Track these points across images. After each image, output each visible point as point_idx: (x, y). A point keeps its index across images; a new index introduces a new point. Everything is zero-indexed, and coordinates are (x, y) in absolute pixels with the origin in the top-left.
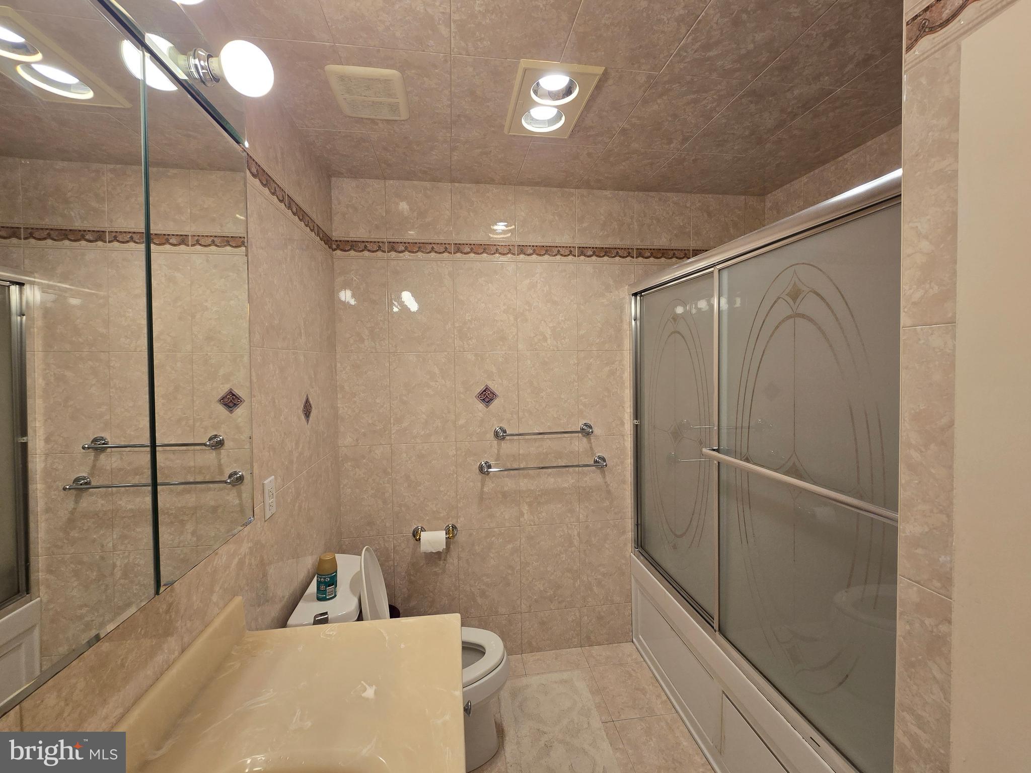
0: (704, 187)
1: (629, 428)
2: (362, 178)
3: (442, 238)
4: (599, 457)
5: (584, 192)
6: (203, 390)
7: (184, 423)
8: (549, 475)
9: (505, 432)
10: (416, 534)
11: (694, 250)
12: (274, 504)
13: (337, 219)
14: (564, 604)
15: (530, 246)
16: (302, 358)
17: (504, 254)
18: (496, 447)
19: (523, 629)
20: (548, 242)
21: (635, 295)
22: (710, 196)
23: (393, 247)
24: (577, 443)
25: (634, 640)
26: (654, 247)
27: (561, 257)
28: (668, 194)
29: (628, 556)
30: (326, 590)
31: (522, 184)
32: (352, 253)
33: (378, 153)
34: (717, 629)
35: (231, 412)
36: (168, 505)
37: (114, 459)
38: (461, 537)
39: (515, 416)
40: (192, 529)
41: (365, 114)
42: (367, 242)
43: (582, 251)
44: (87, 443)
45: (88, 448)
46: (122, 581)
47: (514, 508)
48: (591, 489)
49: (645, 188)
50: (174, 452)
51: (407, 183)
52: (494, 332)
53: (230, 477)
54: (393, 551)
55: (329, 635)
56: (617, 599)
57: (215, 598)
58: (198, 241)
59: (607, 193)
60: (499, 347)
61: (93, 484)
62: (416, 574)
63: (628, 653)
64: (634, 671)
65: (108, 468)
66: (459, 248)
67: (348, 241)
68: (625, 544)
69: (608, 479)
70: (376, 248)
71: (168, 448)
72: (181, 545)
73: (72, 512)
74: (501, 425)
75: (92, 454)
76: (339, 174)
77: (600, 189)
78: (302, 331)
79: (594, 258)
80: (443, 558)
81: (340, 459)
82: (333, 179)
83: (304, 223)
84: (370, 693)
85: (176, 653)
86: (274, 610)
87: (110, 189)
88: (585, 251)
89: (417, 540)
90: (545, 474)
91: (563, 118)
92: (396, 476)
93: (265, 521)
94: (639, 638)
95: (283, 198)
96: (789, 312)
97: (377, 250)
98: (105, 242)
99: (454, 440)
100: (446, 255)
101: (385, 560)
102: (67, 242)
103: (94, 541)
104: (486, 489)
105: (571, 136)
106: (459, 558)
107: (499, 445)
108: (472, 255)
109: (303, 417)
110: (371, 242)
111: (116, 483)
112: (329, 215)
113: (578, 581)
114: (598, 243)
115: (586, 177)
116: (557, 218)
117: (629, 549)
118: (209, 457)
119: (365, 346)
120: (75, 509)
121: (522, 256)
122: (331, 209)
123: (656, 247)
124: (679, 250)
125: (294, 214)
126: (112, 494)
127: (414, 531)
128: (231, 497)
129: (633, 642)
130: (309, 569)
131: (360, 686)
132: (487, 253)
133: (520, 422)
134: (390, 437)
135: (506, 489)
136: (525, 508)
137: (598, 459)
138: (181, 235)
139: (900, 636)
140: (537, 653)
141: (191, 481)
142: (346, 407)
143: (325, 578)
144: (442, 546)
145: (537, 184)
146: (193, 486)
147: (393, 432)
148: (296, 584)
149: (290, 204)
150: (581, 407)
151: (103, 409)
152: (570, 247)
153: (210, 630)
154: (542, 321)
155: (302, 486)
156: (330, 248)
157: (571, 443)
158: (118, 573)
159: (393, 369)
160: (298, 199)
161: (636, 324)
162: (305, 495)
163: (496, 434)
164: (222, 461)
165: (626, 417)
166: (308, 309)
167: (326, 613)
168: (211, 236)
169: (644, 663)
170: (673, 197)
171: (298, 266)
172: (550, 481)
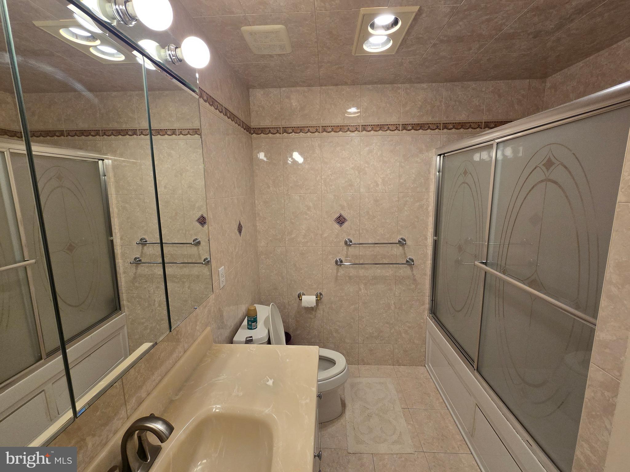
0: (496, 76)
1: (431, 242)
2: (267, 88)
3: (314, 123)
4: (410, 259)
5: (407, 85)
6: (189, 215)
7: (181, 232)
8: (377, 268)
9: (351, 242)
10: (299, 296)
11: (486, 122)
12: (224, 281)
13: (253, 114)
14: (383, 342)
15: (370, 125)
16: (236, 201)
17: (353, 132)
18: (346, 250)
19: (359, 352)
20: (382, 122)
21: (440, 155)
22: (502, 81)
23: (285, 130)
24: (395, 250)
25: (426, 365)
26: (456, 122)
27: (390, 131)
28: (469, 83)
29: (425, 318)
30: (251, 325)
31: (365, 84)
32: (262, 135)
33: (275, 73)
34: (476, 369)
35: (203, 226)
36: (176, 273)
37: (150, 249)
38: (325, 299)
39: (357, 232)
40: (188, 285)
41: (266, 52)
42: (271, 128)
43: (405, 127)
44: (138, 241)
45: (139, 244)
46: (158, 308)
47: (355, 286)
48: (403, 278)
49: (453, 79)
50: (177, 247)
51: (293, 89)
52: (346, 181)
53: (204, 261)
54: (287, 304)
55: (252, 350)
56: (416, 342)
57: (198, 328)
58: (181, 132)
59: (424, 86)
60: (348, 190)
61: (143, 261)
62: (300, 317)
63: (422, 373)
64: (424, 383)
65: (148, 253)
66: (324, 129)
67: (260, 128)
68: (424, 311)
69: (415, 272)
70: (275, 131)
71: (174, 245)
72: (184, 293)
73: (135, 274)
74: (349, 238)
75: (140, 246)
76: (254, 87)
77: (419, 83)
78: (236, 186)
79: (413, 131)
80: (314, 310)
81: (259, 254)
82: (251, 90)
83: (234, 122)
84: (270, 382)
85: (182, 353)
86: (226, 333)
87: (137, 106)
88: (407, 126)
89: (300, 300)
90: (375, 267)
91: (391, 41)
92: (289, 264)
93: (220, 289)
94: (429, 365)
95: (222, 110)
96: (543, 178)
97: (276, 133)
98: (137, 135)
99: (321, 245)
100: (317, 134)
101: (282, 309)
102: (120, 136)
103: (145, 288)
104: (339, 274)
105: (397, 52)
106: (323, 311)
107: (348, 249)
108: (333, 133)
109: (238, 233)
110: (273, 128)
111: (152, 261)
112: (248, 112)
113: (393, 329)
114: (416, 121)
115: (409, 77)
116: (388, 105)
117: (426, 314)
118: (194, 250)
119: (271, 191)
120: (136, 273)
121: (364, 132)
122: (250, 109)
123: (457, 122)
124: (474, 123)
125: (229, 118)
126: (151, 266)
127: (299, 295)
128: (205, 270)
129: (425, 366)
130: (243, 312)
131: (266, 378)
132: (342, 131)
133: (360, 236)
134: (285, 243)
135: (351, 274)
136: (362, 286)
137: (409, 260)
138: (173, 129)
139: (587, 398)
140: (367, 366)
141: (186, 262)
142: (261, 225)
143: (251, 319)
144: (314, 304)
145: (376, 83)
146: (187, 264)
147: (287, 240)
148: (237, 320)
149: (226, 112)
150: (399, 228)
151: (144, 224)
152: (396, 125)
153: (196, 343)
154: (375, 174)
155: (239, 270)
156: (250, 133)
157: (392, 249)
158: (157, 305)
159: (286, 204)
160: (230, 109)
161: (439, 174)
162: (240, 274)
163: (346, 243)
164: (200, 252)
165: (429, 235)
166: (238, 172)
167: (251, 337)
168: (187, 129)
169: (431, 379)
170: (473, 84)
171: (232, 148)
172: (379, 271)
